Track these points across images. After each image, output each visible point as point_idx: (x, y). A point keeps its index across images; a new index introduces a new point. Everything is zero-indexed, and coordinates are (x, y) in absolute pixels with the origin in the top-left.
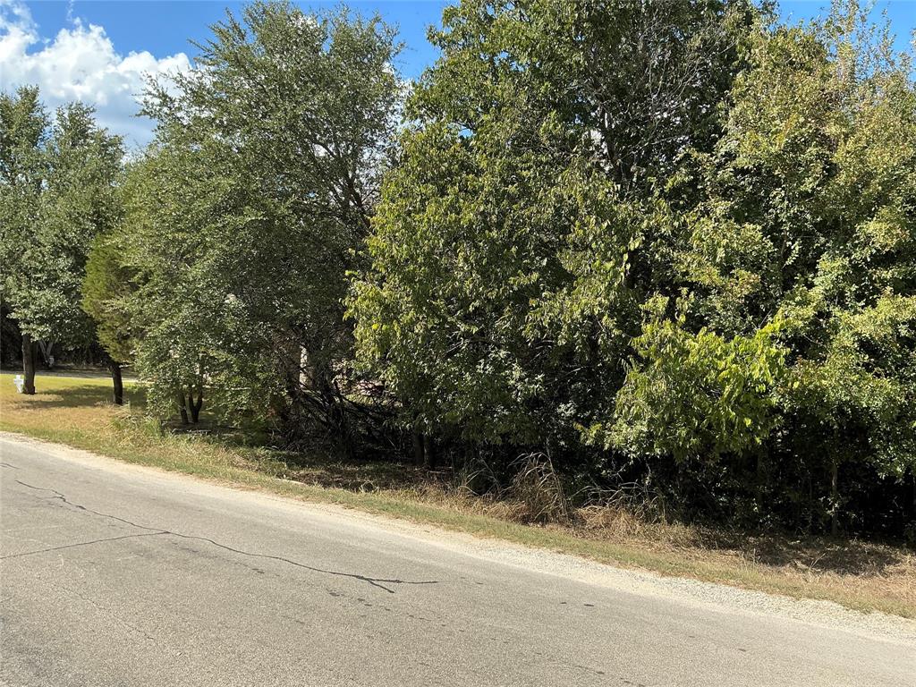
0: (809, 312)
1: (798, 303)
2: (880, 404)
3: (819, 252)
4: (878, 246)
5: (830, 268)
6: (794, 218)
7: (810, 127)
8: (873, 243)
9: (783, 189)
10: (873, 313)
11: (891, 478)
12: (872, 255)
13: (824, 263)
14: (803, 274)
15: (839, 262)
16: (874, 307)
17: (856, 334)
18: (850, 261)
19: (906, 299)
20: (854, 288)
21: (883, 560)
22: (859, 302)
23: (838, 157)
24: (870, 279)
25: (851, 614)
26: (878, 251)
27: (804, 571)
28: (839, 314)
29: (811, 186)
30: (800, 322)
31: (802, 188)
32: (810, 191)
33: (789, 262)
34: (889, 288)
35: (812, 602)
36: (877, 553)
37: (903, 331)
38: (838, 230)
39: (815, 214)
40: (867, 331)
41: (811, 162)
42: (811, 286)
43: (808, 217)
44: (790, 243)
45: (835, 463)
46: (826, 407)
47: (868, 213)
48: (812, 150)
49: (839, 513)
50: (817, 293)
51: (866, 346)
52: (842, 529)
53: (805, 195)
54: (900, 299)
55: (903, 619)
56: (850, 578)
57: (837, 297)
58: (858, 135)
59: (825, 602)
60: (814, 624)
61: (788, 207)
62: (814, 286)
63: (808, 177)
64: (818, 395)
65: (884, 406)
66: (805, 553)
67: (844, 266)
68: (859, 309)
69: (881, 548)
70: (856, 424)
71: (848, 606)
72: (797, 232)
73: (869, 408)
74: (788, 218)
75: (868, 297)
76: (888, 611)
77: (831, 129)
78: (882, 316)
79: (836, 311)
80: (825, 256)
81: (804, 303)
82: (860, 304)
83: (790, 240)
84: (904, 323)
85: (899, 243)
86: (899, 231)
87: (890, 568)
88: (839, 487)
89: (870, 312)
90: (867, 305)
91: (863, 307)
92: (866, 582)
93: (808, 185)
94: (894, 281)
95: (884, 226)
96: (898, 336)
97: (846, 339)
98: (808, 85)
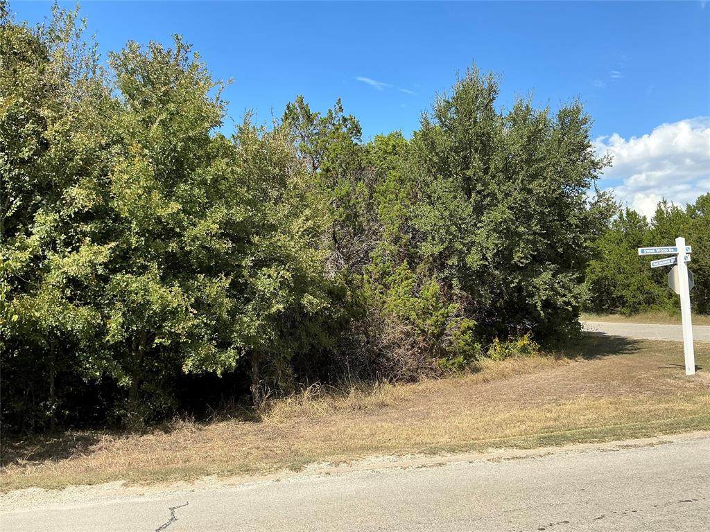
0: (26, 255)
1: (19, 248)
2: (81, 326)
3: (36, 208)
4: (79, 206)
5: (44, 222)
6: (16, 179)
7: (27, 108)
8: (76, 204)
9: (7, 154)
11: (94, 379)
12: (75, 213)
13: (39, 216)
14: (25, 225)
15: (52, 216)
16: (77, 252)
17: (64, 272)
18: (60, 216)
19: (100, 248)
20: (63, 236)
23: (47, 134)
24: (75, 230)
25: (51, 493)
26: (79, 209)
27: (24, 466)
28: (52, 257)
29: (27, 154)
30: (19, 264)
31: (21, 155)
32: (27, 158)
33: (9, 214)
34: (88, 239)
35: (19, 492)
36: (84, 438)
37: (100, 272)
38: (51, 191)
39: (32, 178)
40: (72, 271)
41: (29, 135)
42: (29, 234)
43: (27, 179)
44: (13, 199)
45: (54, 373)
46: (39, 332)
48: (29, 126)
50: (34, 241)
51: (73, 282)
53: (23, 161)
54: (96, 247)
56: (62, 462)
57: (50, 243)
58: (64, 119)
59: (31, 490)
60: (17, 511)
61: (10, 169)
62: (33, 234)
63: (26, 147)
65: (83, 328)
66: (27, 450)
67: (55, 220)
68: (66, 253)
71: (48, 487)
72: (19, 190)
73: (72, 330)
74: (10, 178)
77: (44, 112)
78: (83, 260)
79: (49, 254)
80: (40, 211)
81: (23, 248)
82: (68, 250)
83: (12, 196)
84: (100, 265)
85: (95, 205)
86: (94, 197)
87: (93, 447)
88: (56, 393)
89: (75, 256)
90: (73, 250)
91: (70, 252)
92: (72, 463)
94: (92, 234)
95: (84, 192)
96: (96, 275)
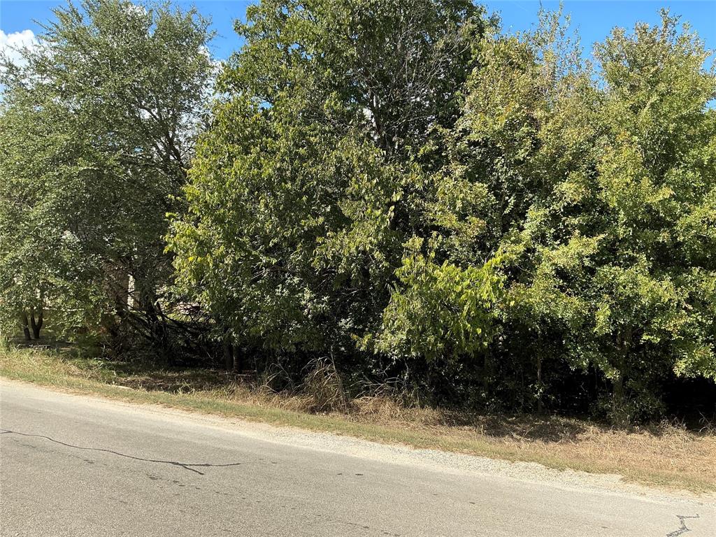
0: (521, 248)
1: (513, 242)
2: (571, 315)
3: (528, 205)
4: (568, 200)
5: (535, 216)
6: (510, 180)
7: (524, 112)
8: (565, 198)
9: (503, 157)
10: (566, 249)
11: (579, 370)
12: (564, 207)
13: (532, 213)
14: (516, 221)
15: (541, 212)
16: (566, 245)
17: (554, 264)
18: (550, 212)
19: (589, 240)
20: (553, 230)
21: (575, 431)
22: (556, 241)
23: (541, 134)
24: (563, 224)
25: (551, 472)
26: (569, 204)
27: (519, 441)
28: (541, 250)
29: (523, 155)
30: (514, 256)
31: (517, 157)
32: (522, 159)
33: (507, 211)
34: (577, 231)
35: (523, 464)
36: (570, 425)
37: (587, 263)
38: (542, 188)
39: (525, 177)
40: (561, 262)
41: (524, 138)
42: (522, 229)
43: (521, 178)
44: (508, 198)
45: (540, 359)
46: (534, 317)
47: (562, 176)
48: (524, 129)
49: (543, 397)
50: (526, 235)
51: (561, 273)
52: (546, 408)
53: (518, 162)
54: (585, 239)
55: (587, 474)
56: (552, 444)
57: (541, 238)
58: (556, 118)
59: (533, 464)
60: (525, 480)
61: (506, 171)
62: (524, 229)
63: (521, 149)
64: (527, 309)
65: (573, 317)
66: (519, 426)
67: (545, 215)
68: (556, 246)
69: (573, 421)
70: (554, 331)
71: (549, 466)
72: (513, 189)
73: (563, 318)
74: (506, 179)
75: (562, 237)
76: (576, 468)
77: (538, 114)
78: (572, 251)
79: (539, 248)
80: (532, 207)
81: (517, 242)
82: (556, 243)
83: (507, 196)
84: (587, 257)
85: (583, 198)
86: (583, 190)
87: (579, 436)
88: (542, 377)
89: (563, 248)
90: (561, 243)
91: (558, 245)
92: (562, 447)
93: (521, 154)
94: (580, 227)
95: (574, 186)
96: (583, 266)
97: (546, 268)
98: (522, 81)
